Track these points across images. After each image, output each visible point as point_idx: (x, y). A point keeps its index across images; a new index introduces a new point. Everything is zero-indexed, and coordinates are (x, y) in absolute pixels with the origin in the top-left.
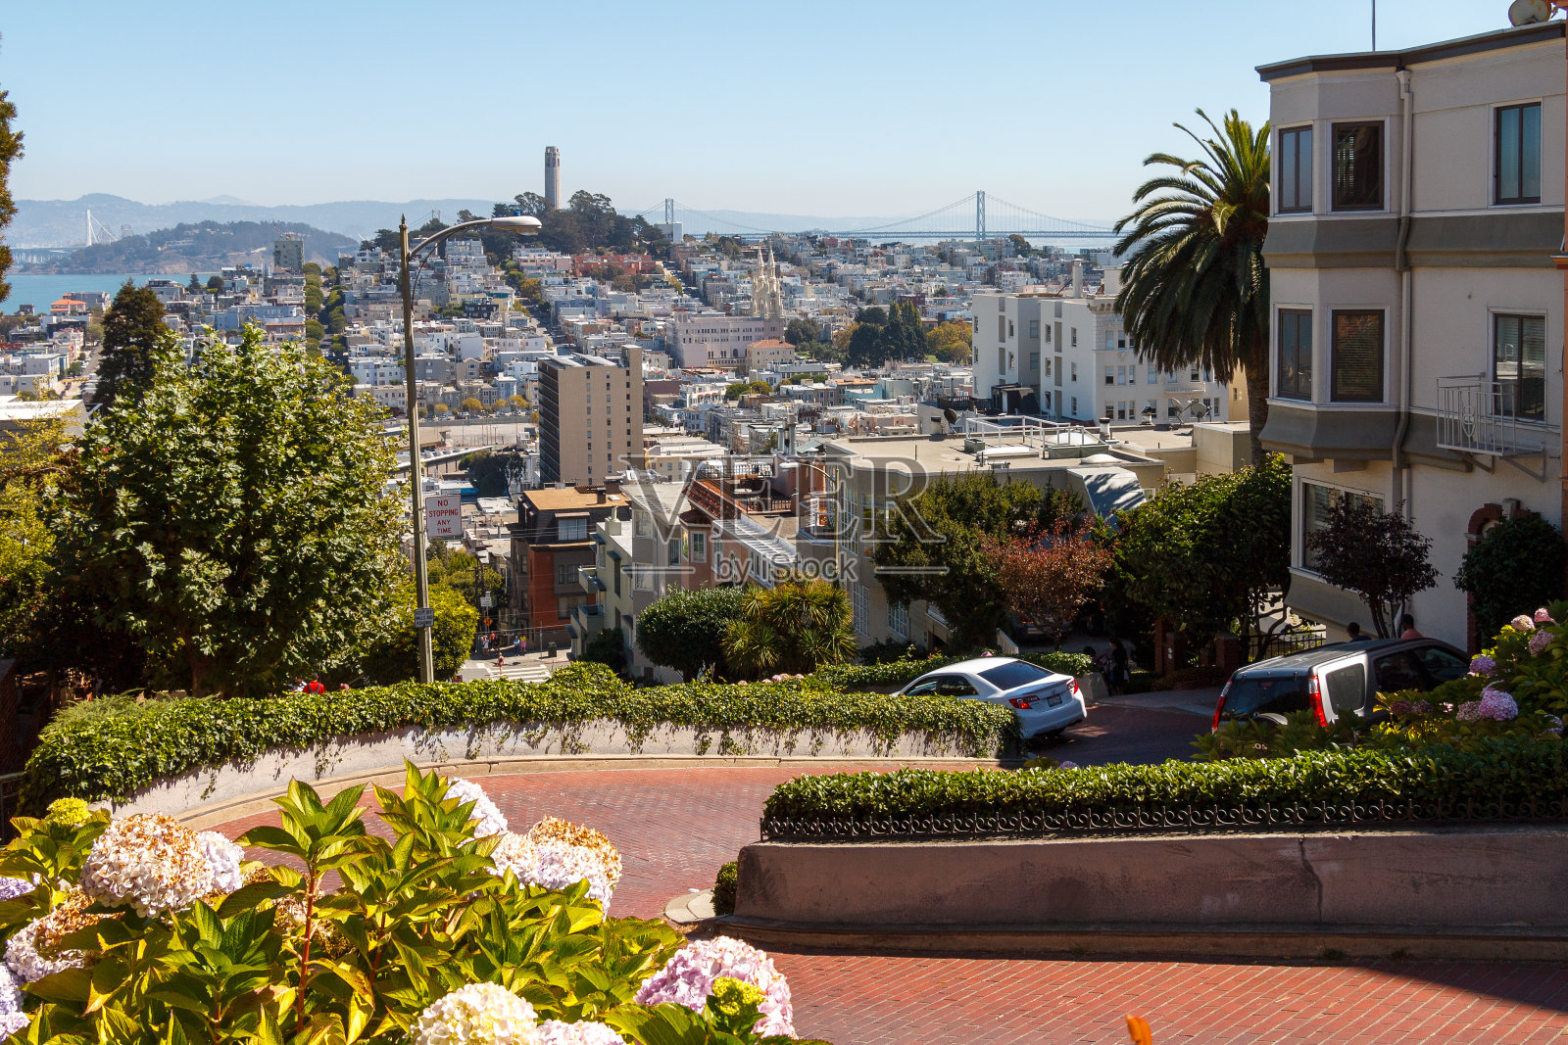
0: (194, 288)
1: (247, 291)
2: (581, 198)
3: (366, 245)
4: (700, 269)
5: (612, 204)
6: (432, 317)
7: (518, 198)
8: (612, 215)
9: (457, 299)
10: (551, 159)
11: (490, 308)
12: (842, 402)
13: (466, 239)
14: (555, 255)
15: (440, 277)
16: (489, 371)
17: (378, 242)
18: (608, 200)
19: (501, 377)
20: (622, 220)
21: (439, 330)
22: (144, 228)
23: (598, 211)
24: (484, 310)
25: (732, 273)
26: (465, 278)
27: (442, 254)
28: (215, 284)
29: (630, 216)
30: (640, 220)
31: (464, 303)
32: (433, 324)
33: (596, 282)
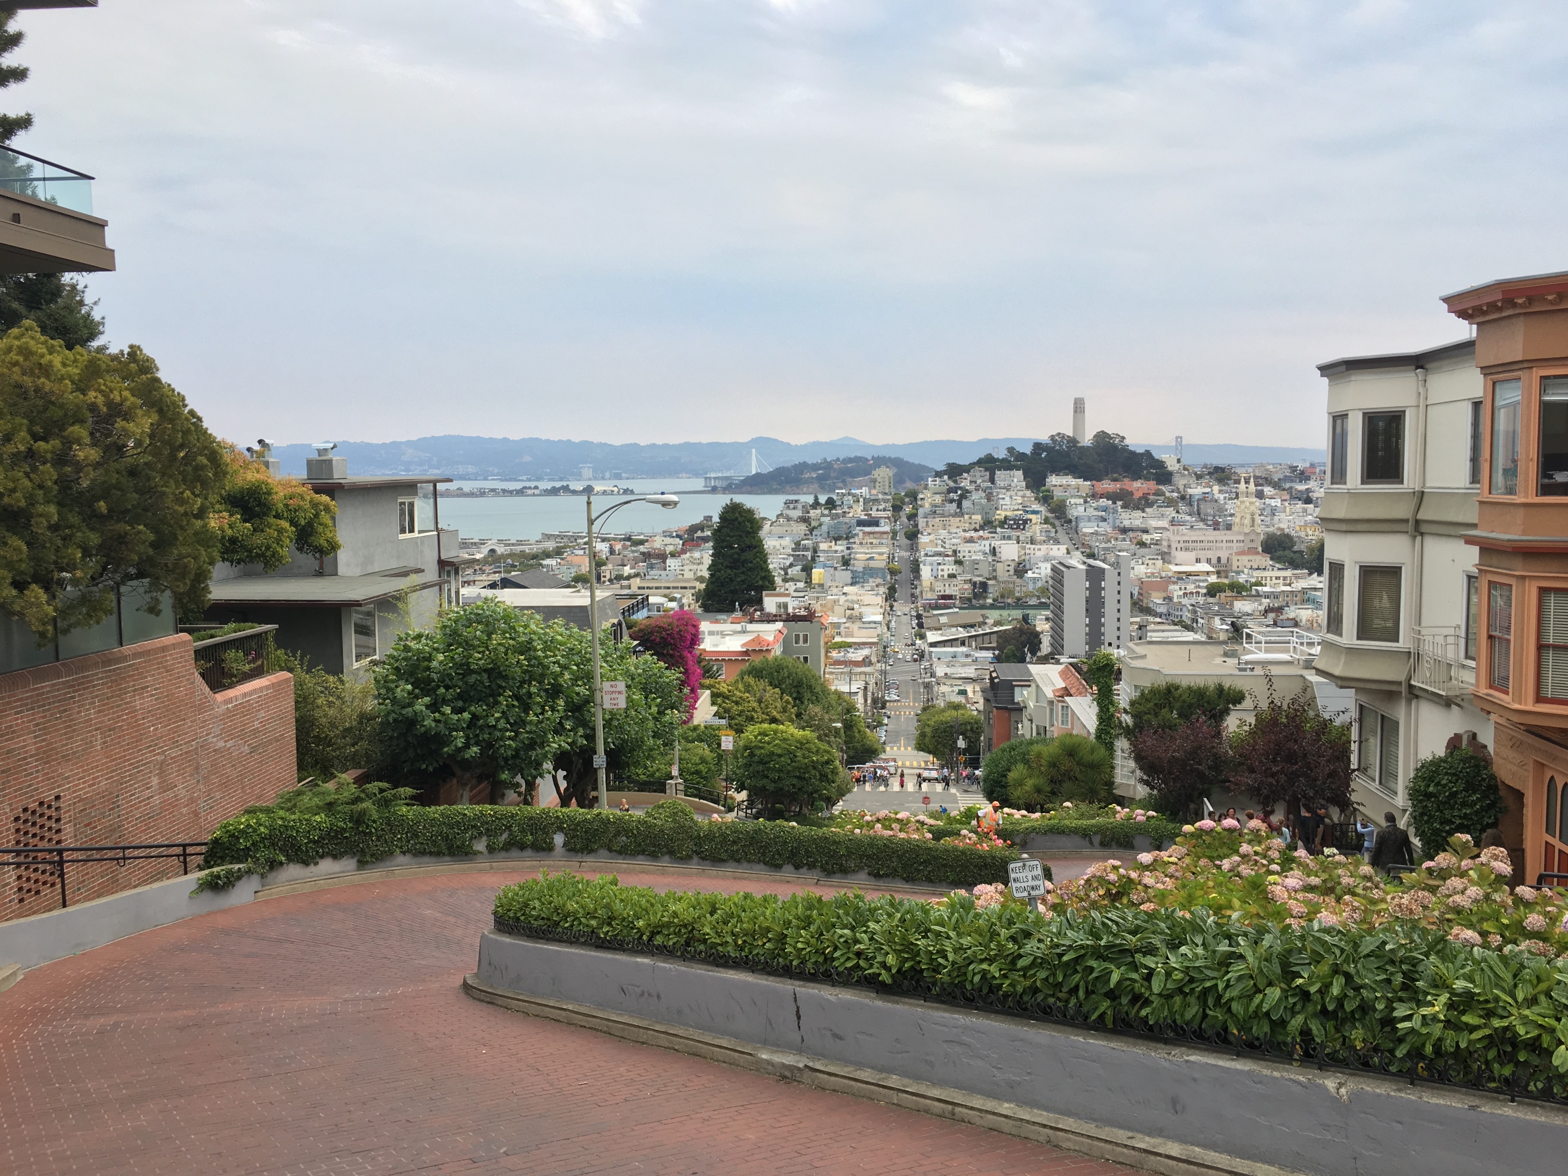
0: (816, 504)
1: (850, 507)
2: (1102, 437)
3: (938, 474)
4: (1197, 491)
5: (1127, 442)
6: (982, 528)
7: (1052, 438)
8: (1125, 449)
9: (1001, 515)
10: (1079, 407)
11: (1025, 522)
12: (1304, 601)
13: (1011, 469)
14: (1080, 481)
15: (989, 497)
16: (1020, 570)
17: (945, 472)
18: (1123, 438)
19: (1030, 574)
20: (1133, 453)
21: (987, 539)
22: (789, 460)
23: (1114, 447)
24: (1020, 524)
25: (1222, 497)
26: (1007, 499)
27: (992, 480)
28: (831, 504)
29: (1140, 451)
30: (1148, 454)
31: (1006, 517)
32: (981, 533)
33: (1110, 502)
